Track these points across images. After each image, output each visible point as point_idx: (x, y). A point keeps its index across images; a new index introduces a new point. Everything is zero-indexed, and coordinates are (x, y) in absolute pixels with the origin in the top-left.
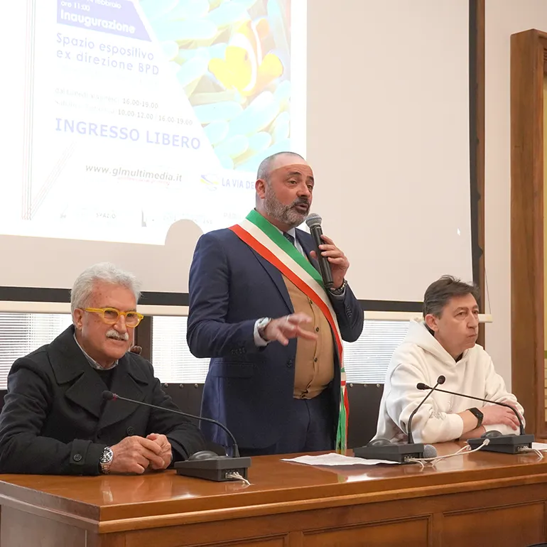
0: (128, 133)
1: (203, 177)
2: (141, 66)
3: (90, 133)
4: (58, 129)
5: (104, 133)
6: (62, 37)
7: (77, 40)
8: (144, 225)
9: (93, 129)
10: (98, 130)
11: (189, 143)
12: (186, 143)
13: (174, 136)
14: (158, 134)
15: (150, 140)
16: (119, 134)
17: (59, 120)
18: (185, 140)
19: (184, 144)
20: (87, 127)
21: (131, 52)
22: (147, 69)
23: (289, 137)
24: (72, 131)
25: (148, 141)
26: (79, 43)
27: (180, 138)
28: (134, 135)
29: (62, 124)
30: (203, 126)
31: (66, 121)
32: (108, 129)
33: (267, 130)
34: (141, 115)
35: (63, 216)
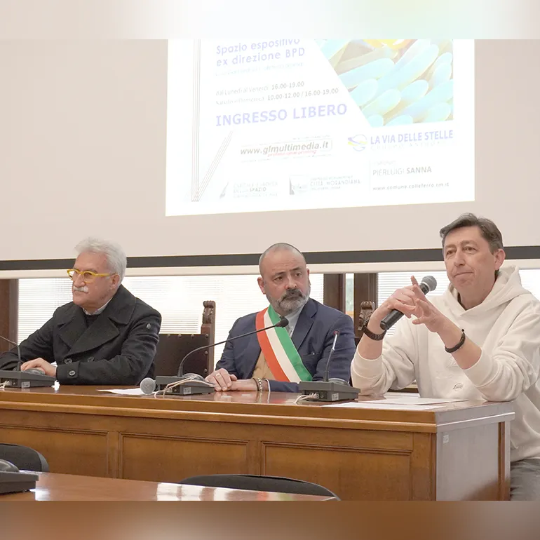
0: (276, 114)
1: (350, 139)
2: (288, 51)
3: (244, 122)
4: (219, 125)
5: (256, 119)
6: (220, 48)
7: (232, 47)
8: (292, 193)
9: (246, 118)
10: (251, 119)
11: (335, 111)
12: (332, 111)
13: (320, 107)
14: (304, 109)
15: (296, 116)
16: (268, 115)
17: (218, 117)
18: (331, 108)
19: (331, 113)
20: (241, 117)
21: (279, 42)
22: (293, 52)
23: (452, 78)
24: (230, 124)
25: (295, 117)
26: (234, 48)
27: (326, 109)
28: (282, 115)
29: (221, 119)
30: (350, 90)
31: (225, 117)
32: (259, 115)
33: (424, 76)
34: (288, 96)
35: (222, 195)
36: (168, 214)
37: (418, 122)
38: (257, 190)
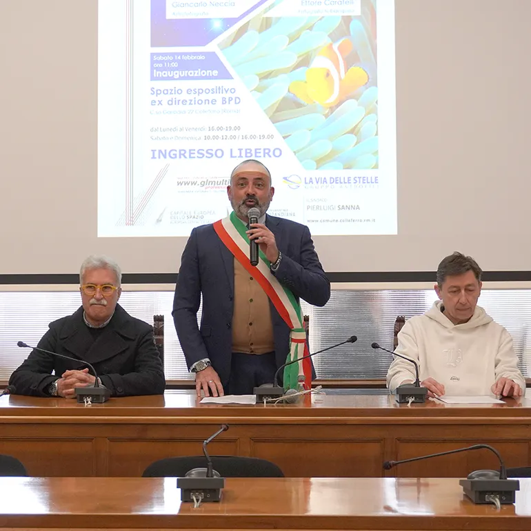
0: (213, 152)
1: (285, 178)
2: (224, 99)
3: (180, 157)
4: (154, 157)
5: (192, 155)
6: (155, 90)
7: (167, 90)
9: (182, 154)
10: (187, 155)
11: (271, 154)
12: (268, 154)
13: (256, 150)
14: (240, 150)
15: (233, 155)
16: (204, 153)
17: (153, 151)
18: (267, 151)
19: (266, 155)
20: (178, 153)
21: (215, 90)
22: (229, 101)
23: (377, 134)
24: (165, 157)
25: (232, 156)
26: (169, 91)
27: (262, 151)
28: (219, 153)
29: (156, 154)
30: (284, 138)
31: (160, 151)
32: (196, 152)
33: (352, 132)
34: (224, 137)
35: (159, 221)
36: (100, 235)
37: (348, 168)
38: (194, 217)
